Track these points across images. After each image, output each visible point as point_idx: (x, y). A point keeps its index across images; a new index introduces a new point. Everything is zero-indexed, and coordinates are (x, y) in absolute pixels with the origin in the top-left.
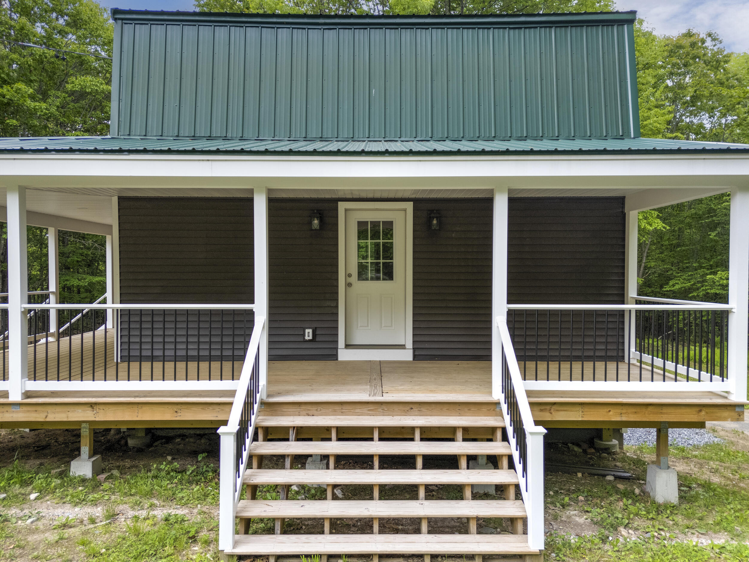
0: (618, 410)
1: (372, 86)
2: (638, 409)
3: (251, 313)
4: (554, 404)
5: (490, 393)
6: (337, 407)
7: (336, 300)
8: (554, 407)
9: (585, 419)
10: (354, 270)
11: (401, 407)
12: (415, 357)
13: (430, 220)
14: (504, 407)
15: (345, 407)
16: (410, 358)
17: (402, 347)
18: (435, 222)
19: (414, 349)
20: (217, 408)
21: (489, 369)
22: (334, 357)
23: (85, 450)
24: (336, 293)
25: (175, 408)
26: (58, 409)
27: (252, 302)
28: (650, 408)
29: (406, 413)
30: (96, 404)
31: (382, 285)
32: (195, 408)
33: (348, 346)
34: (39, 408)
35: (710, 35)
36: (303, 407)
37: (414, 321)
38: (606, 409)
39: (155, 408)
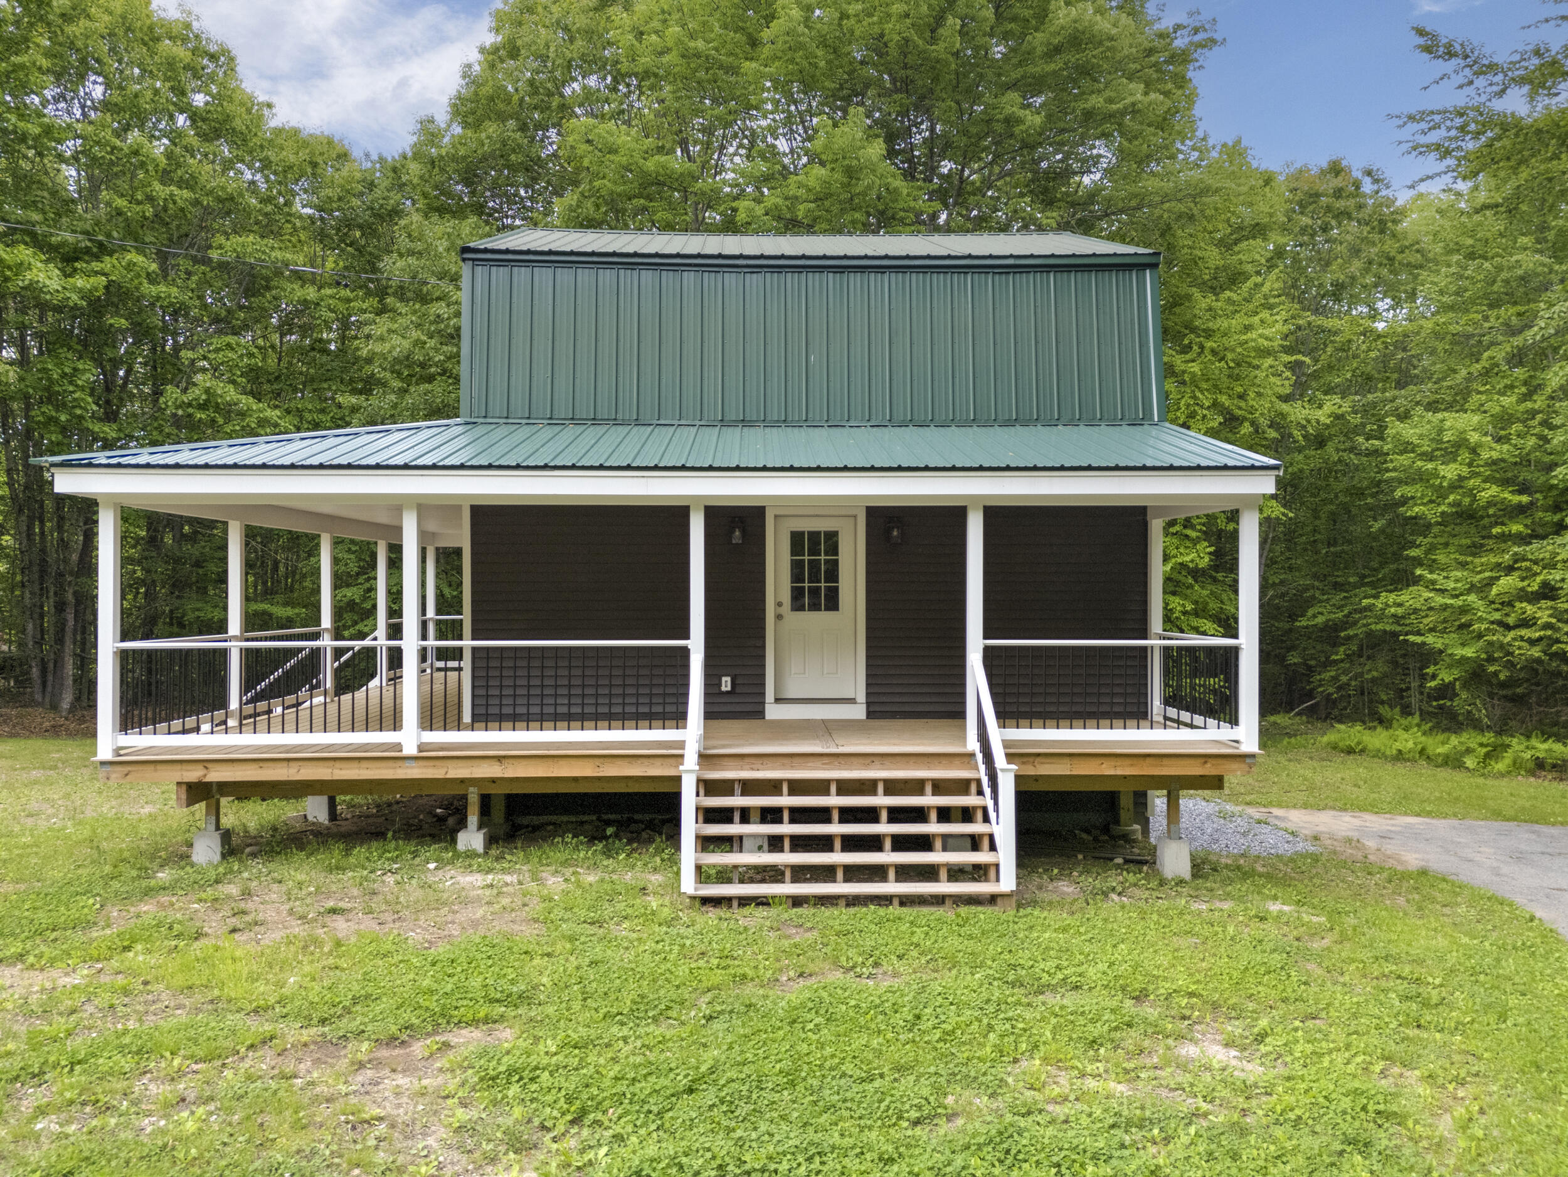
0: (1112, 762)
1: (810, 350)
2: (1135, 761)
3: (685, 652)
4: (1038, 755)
5: (965, 745)
6: (786, 761)
7: (763, 637)
8: (1038, 760)
9: (1075, 773)
10: (786, 597)
11: (861, 760)
12: (870, 714)
13: (888, 531)
14: (980, 757)
15: (796, 760)
16: (864, 717)
17: (852, 701)
18: (895, 533)
19: (868, 704)
20: (645, 761)
21: (963, 728)
22: (760, 714)
23: (473, 819)
24: (763, 628)
25: (597, 761)
26: (460, 763)
27: (687, 637)
28: (1149, 760)
29: (866, 767)
30: (504, 757)
31: (822, 618)
32: (619, 762)
33: (778, 700)
34: (438, 763)
35: (1369, 173)
36: (747, 760)
37: (868, 666)
38: (1098, 761)
39: (573, 761)
